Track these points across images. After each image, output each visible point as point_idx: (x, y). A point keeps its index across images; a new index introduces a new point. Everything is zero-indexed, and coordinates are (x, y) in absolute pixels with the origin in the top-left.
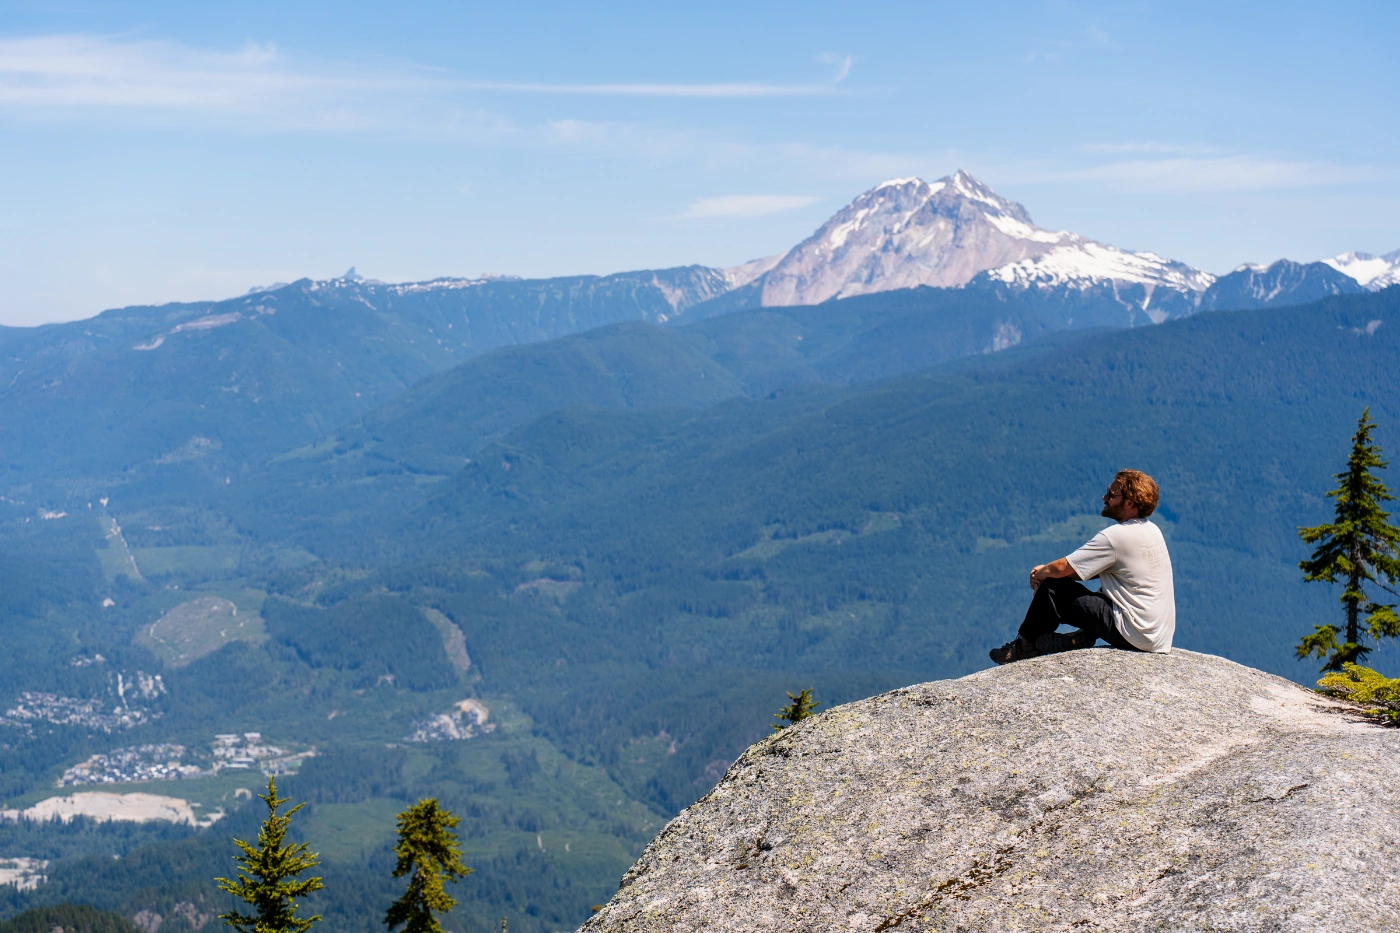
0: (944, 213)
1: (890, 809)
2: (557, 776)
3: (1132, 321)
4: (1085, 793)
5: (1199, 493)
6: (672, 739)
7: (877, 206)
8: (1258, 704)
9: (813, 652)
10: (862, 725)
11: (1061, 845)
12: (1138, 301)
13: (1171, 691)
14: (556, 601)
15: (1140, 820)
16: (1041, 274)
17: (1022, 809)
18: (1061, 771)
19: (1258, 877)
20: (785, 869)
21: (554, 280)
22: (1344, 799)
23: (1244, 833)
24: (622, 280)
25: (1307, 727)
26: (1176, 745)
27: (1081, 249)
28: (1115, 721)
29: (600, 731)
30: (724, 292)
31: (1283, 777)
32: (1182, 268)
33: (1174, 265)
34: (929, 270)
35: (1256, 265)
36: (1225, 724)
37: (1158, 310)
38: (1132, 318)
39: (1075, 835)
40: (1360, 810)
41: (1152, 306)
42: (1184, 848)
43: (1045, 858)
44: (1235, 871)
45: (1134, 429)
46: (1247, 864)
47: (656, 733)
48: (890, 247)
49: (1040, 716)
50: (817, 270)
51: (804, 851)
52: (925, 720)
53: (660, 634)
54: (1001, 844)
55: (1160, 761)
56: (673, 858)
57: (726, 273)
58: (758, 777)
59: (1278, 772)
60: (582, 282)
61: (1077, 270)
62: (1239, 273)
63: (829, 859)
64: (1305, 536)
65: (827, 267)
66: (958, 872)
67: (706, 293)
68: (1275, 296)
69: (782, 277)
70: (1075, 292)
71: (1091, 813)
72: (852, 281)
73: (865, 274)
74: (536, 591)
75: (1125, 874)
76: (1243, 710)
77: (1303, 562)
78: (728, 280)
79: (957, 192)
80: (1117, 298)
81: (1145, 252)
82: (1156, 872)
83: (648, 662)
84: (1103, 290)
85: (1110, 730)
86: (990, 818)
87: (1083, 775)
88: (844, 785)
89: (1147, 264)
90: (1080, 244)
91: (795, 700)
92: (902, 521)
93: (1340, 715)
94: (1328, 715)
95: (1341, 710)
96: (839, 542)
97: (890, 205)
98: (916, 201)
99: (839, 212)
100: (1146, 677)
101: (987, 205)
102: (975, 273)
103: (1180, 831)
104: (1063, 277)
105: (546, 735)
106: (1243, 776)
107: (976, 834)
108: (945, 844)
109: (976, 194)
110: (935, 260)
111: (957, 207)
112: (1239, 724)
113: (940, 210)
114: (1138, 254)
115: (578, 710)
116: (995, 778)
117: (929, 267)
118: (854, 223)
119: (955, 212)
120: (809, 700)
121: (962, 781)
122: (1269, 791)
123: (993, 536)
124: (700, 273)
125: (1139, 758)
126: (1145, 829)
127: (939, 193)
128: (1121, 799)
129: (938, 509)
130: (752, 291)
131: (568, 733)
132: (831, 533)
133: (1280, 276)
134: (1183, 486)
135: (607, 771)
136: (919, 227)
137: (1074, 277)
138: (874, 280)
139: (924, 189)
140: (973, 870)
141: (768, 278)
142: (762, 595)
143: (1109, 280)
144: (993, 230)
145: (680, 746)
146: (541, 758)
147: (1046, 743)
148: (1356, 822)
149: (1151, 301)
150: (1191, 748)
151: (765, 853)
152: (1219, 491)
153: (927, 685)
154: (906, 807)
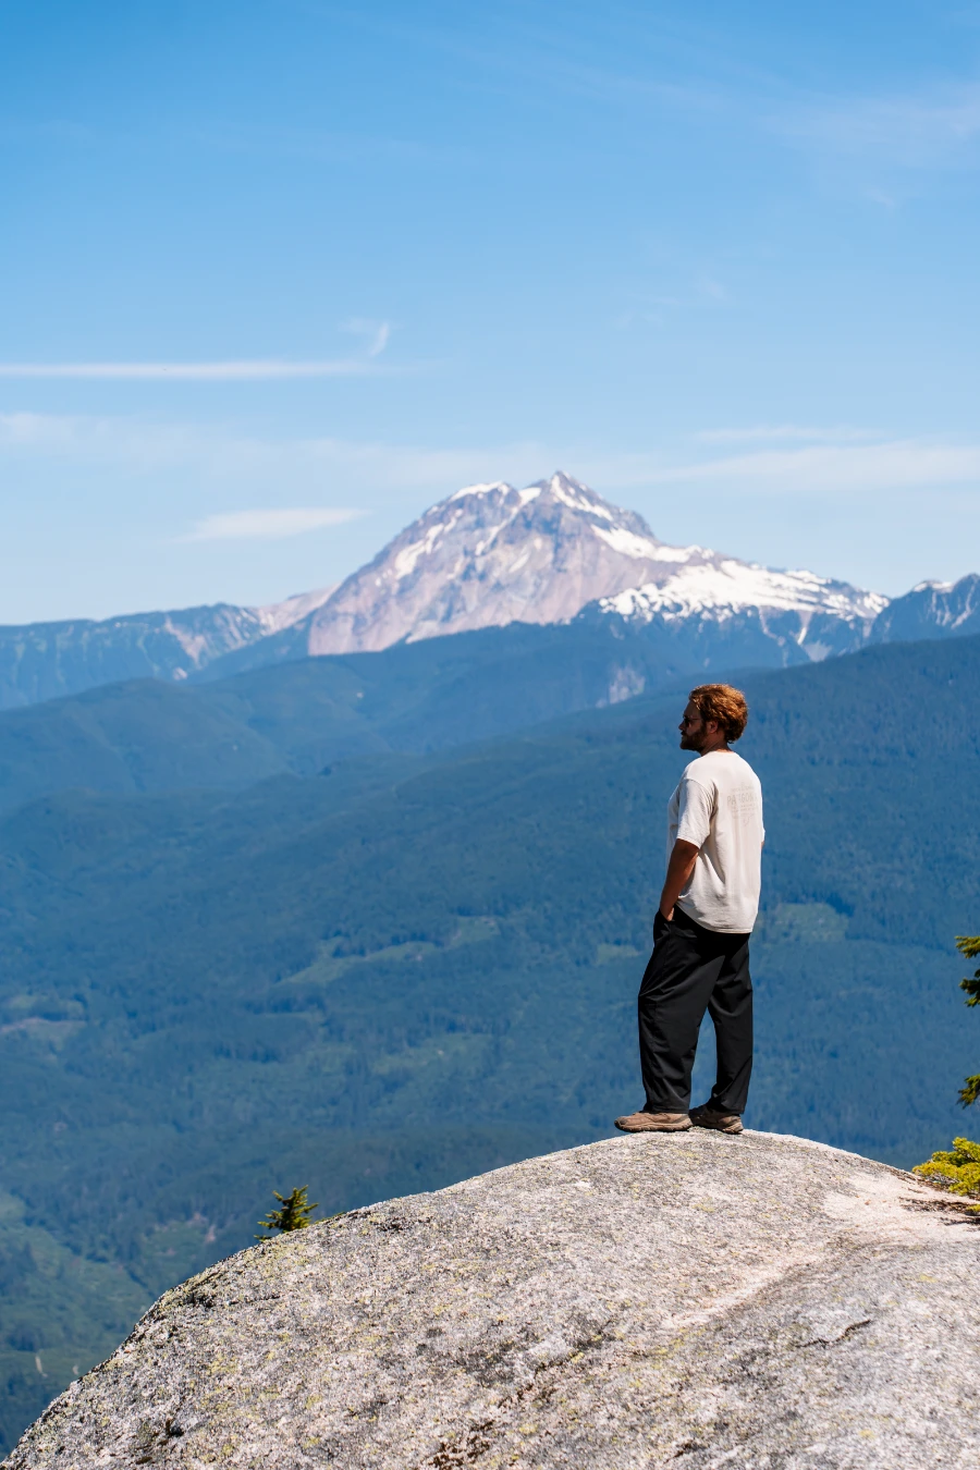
0: (541, 527)
1: (336, 1375)
2: (59, 1277)
3: (784, 659)
4: (590, 1343)
5: (878, 876)
6: (210, 1224)
7: (454, 521)
8: (835, 1204)
9: (390, 1102)
10: (309, 1260)
11: (553, 1415)
12: (791, 633)
13: (718, 1194)
14: (51, 1048)
15: (657, 1378)
16: (668, 603)
17: (506, 1369)
18: (559, 1315)
19: (798, 1450)
20: (197, 1462)
21: (36, 627)
22: (916, 1338)
23: (785, 1390)
24: (125, 624)
25: (890, 1234)
26: (717, 1270)
27: (717, 568)
28: (637, 1241)
29: (115, 1216)
30: (258, 638)
31: (839, 1312)
32: (846, 589)
33: (835, 586)
34: (524, 602)
35: (939, 582)
36: (785, 1236)
37: (818, 642)
38: (785, 655)
39: (572, 1401)
40: (935, 1353)
41: (808, 640)
42: (708, 1414)
43: (531, 1435)
44: (769, 1444)
45: (793, 798)
46: (785, 1434)
47: (189, 1216)
48: (473, 574)
49: (538, 1240)
50: (380, 606)
51: (222, 1438)
52: (390, 1251)
53: (190, 1086)
54: (476, 1419)
55: (693, 1293)
56: (56, 1449)
57: (261, 614)
58: (171, 1335)
59: (833, 1304)
60: (72, 629)
61: (712, 596)
62: (917, 593)
63: (255, 1448)
64: (964, 948)
65: (392, 602)
66: (418, 1459)
67: (235, 640)
68: (964, 621)
69: (335, 617)
70: (711, 625)
71: (596, 1370)
72: (425, 619)
73: (441, 609)
74: (24, 1034)
75: (633, 1453)
76: (813, 1213)
77: (966, 981)
78: (263, 621)
79: (556, 500)
80: (765, 631)
81: (798, 570)
82: (673, 1447)
83: (176, 1124)
84: (747, 619)
85: (629, 1254)
86: (464, 1382)
87: (588, 1318)
88: (280, 1344)
89: (801, 586)
90: (716, 562)
91: (285, 1203)
92: (500, 926)
93: (940, 1214)
94: (926, 1213)
95: (942, 1205)
96: (419, 958)
97: (471, 519)
98: (504, 514)
99: (405, 530)
100: (688, 1176)
101: (595, 516)
102: (583, 605)
103: (708, 1390)
104: (696, 605)
105: (42, 1223)
106: (791, 1312)
107: (445, 1407)
108: (404, 1421)
109: (580, 502)
110: (530, 589)
111: (557, 519)
112: (803, 1235)
113: (535, 524)
114: (790, 573)
115: (85, 1190)
116: (474, 1327)
117: (524, 597)
118: (425, 544)
119: (554, 526)
120: (304, 1202)
121: (432, 1333)
122: (820, 1331)
123: (618, 943)
124: (228, 615)
125: (665, 1291)
126: (662, 1389)
127: (533, 502)
128: (635, 1349)
129: (545, 911)
130: (296, 637)
131: (72, 1220)
132: (409, 947)
133: (970, 595)
134: (857, 869)
135: (126, 1268)
136: (509, 547)
137: (709, 604)
138: (453, 617)
139: (513, 497)
140: (439, 1455)
141: (316, 618)
142: (322, 1031)
143: (753, 608)
144: (603, 548)
145: (221, 1231)
146: (38, 1255)
147: (542, 1278)
148: (928, 1369)
149: (809, 632)
150: (736, 1271)
151: (174, 1441)
152: (902, 873)
153: (396, 1203)
154: (358, 1372)
